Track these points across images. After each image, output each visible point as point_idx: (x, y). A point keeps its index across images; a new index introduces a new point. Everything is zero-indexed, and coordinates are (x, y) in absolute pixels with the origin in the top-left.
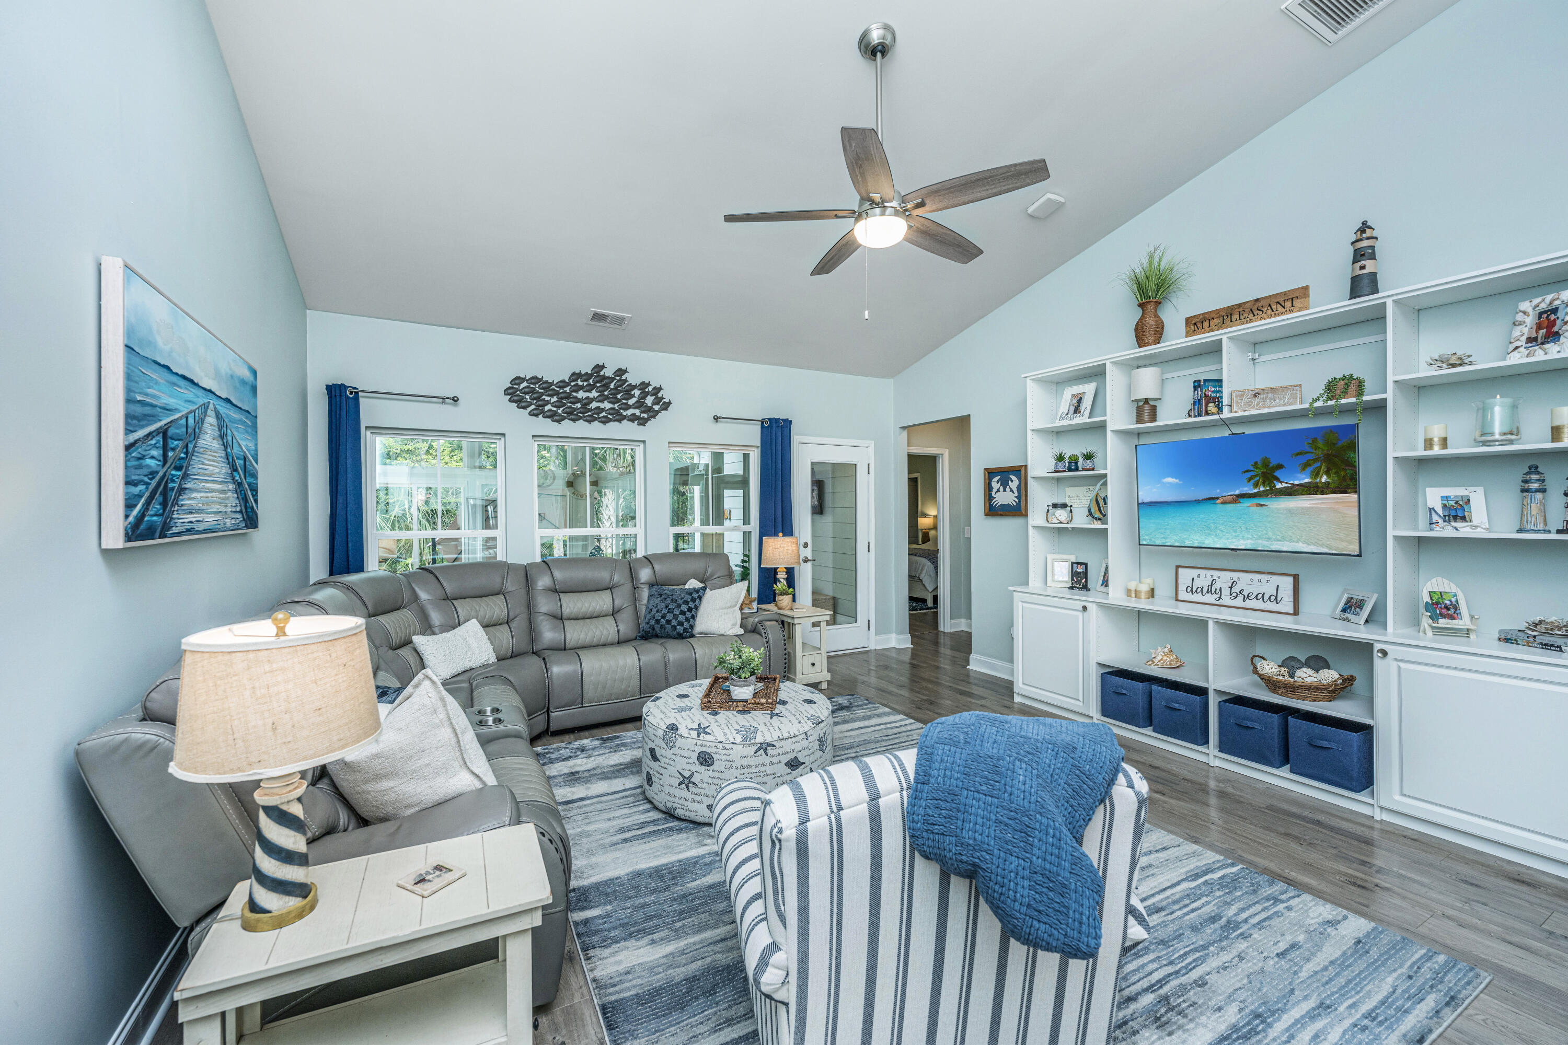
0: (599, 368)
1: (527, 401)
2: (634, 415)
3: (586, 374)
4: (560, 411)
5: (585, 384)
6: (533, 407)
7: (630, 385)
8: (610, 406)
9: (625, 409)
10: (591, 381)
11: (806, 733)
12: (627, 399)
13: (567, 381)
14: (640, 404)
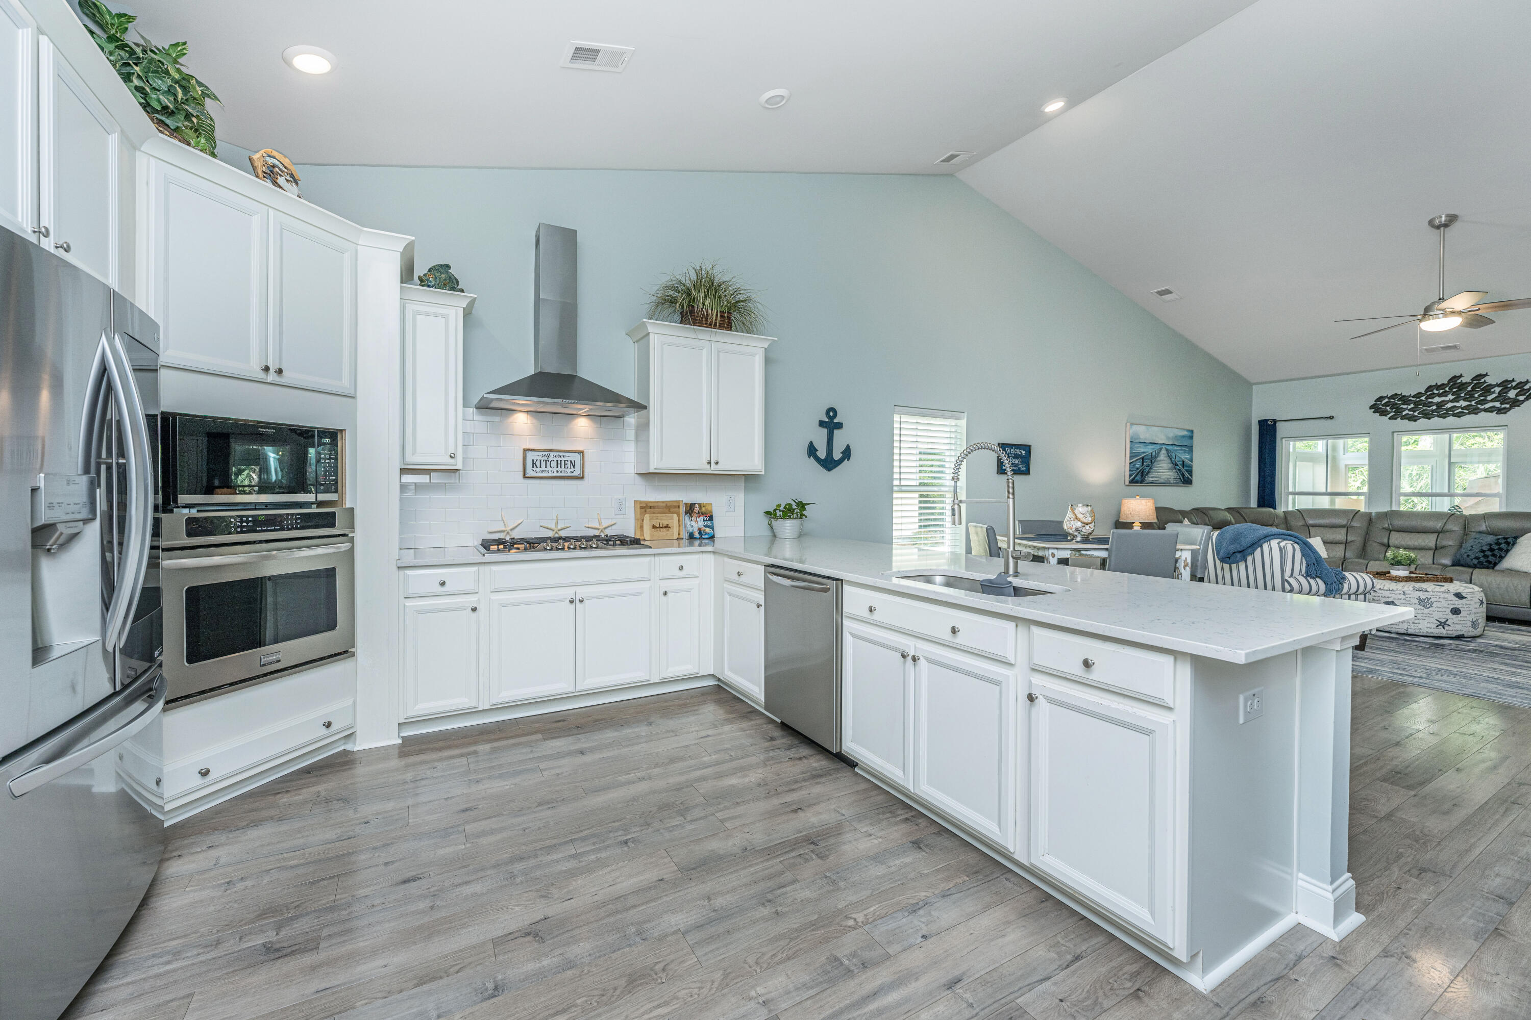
0: (1455, 378)
1: (1387, 411)
2: (1494, 407)
3: (1443, 384)
4: (1416, 414)
5: (1441, 391)
6: (1393, 414)
7: (1490, 385)
8: (1467, 403)
9: (1482, 405)
10: (1447, 389)
11: (1404, 592)
12: (1486, 396)
13: (1423, 392)
14: (1501, 397)
